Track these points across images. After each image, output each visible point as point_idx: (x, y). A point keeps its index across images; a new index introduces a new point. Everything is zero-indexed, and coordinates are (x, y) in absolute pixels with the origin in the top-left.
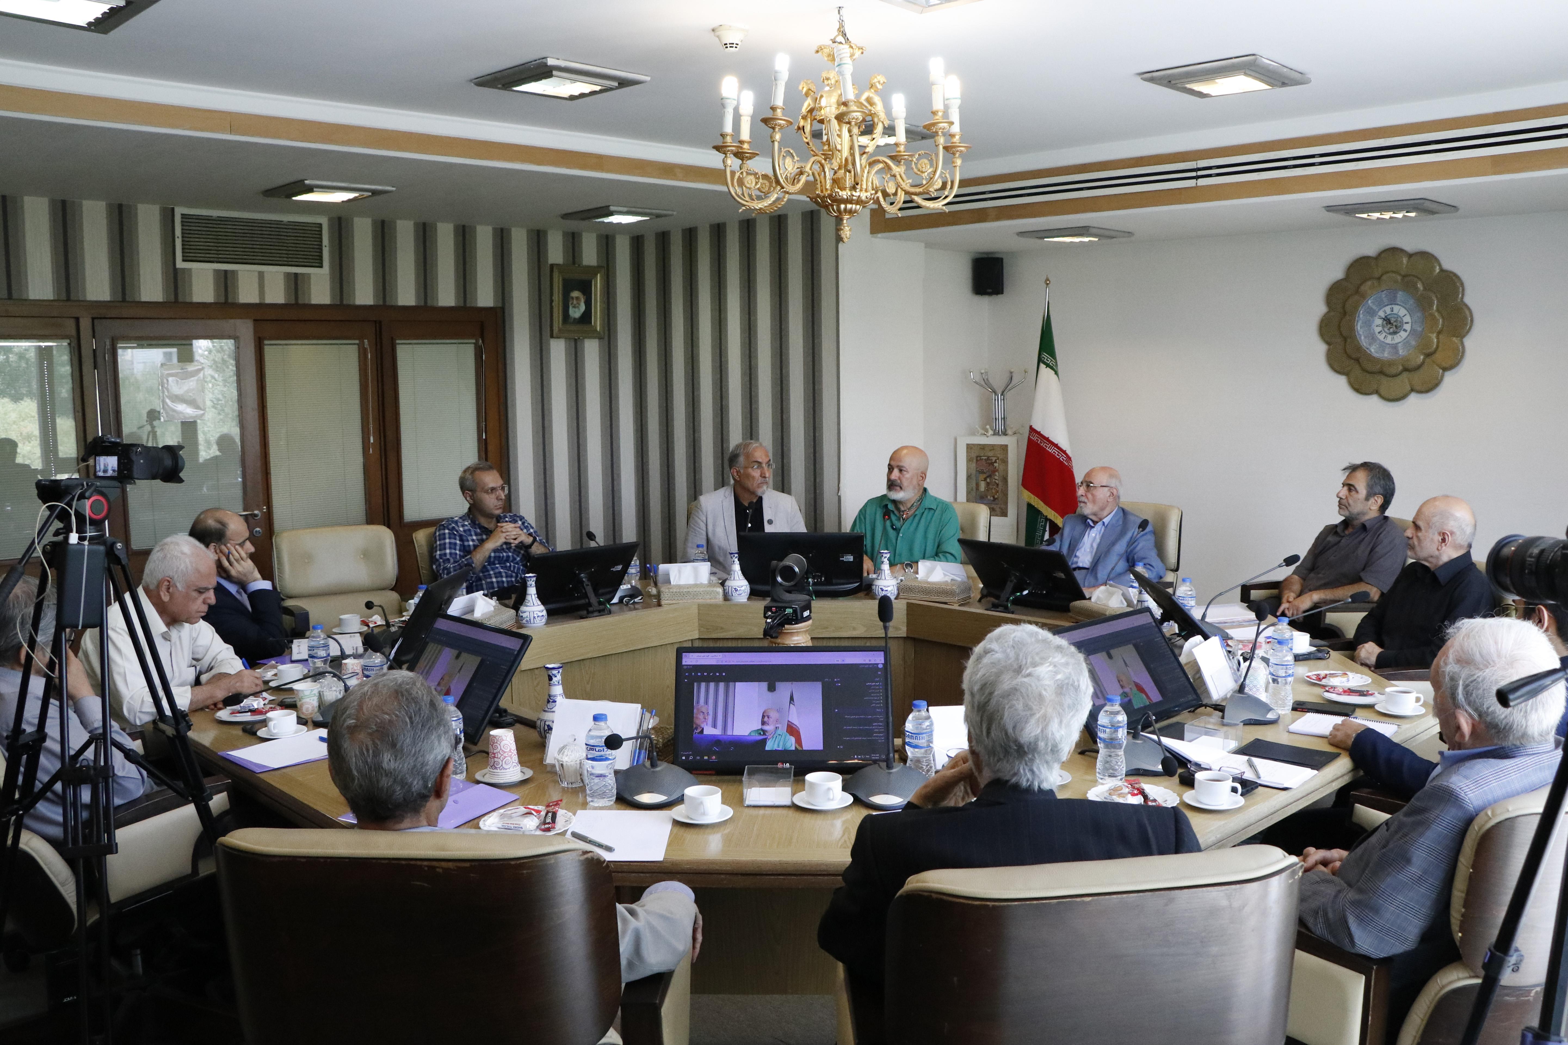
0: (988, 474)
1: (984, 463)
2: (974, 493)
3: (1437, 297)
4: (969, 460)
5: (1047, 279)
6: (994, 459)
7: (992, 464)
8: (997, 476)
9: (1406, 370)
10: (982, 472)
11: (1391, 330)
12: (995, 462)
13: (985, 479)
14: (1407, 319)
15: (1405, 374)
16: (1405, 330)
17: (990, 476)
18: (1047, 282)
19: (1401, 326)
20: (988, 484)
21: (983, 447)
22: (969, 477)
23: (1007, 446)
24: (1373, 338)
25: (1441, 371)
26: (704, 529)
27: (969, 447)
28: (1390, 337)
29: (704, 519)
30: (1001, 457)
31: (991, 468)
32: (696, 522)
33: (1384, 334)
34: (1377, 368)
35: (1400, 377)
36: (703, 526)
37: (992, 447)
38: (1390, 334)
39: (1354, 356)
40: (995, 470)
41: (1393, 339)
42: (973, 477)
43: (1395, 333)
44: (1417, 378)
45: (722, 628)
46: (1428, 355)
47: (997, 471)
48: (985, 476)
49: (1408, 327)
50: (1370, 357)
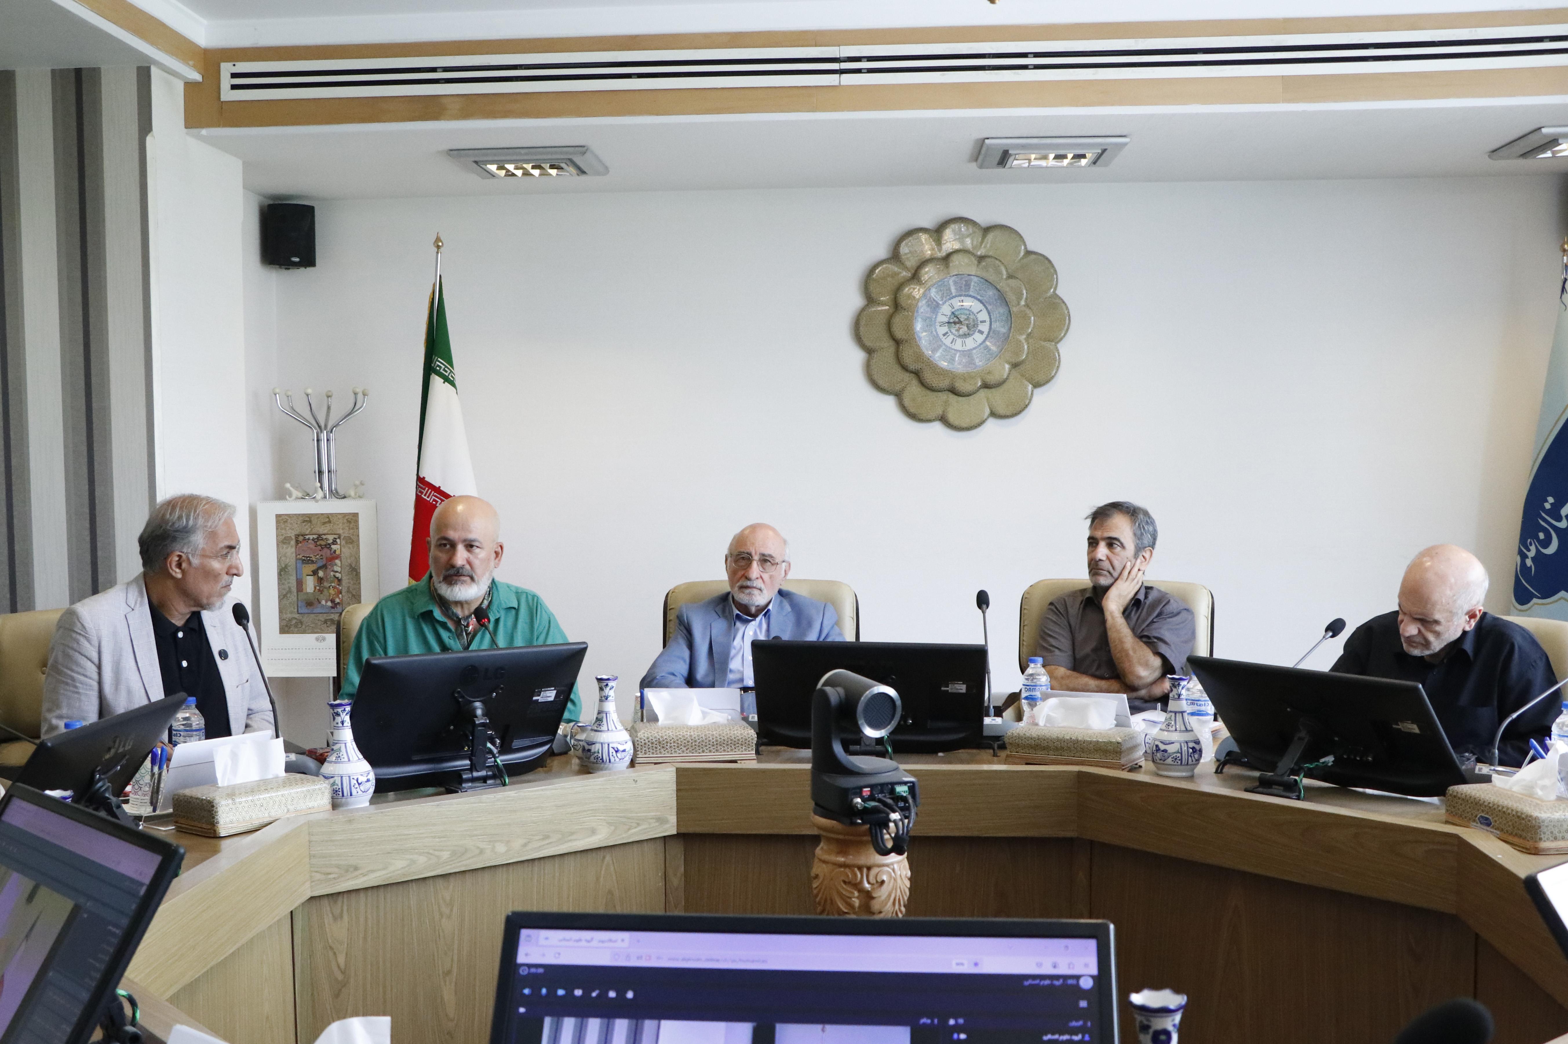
0: (320, 564)
1: (312, 546)
2: (293, 598)
3: (1025, 288)
4: (282, 541)
5: (438, 239)
6: (331, 538)
7: (328, 546)
8: (338, 565)
9: (986, 386)
10: (307, 561)
11: (961, 332)
12: (334, 542)
13: (315, 573)
14: (984, 316)
15: (983, 393)
16: (981, 332)
17: (324, 567)
18: (438, 245)
19: (975, 325)
20: (320, 580)
21: (308, 519)
22: (282, 571)
23: (356, 515)
24: (936, 341)
25: (1030, 387)
26: (95, 676)
27: (281, 520)
28: (959, 341)
29: (94, 656)
30: (345, 533)
31: (326, 552)
32: (78, 664)
33: (951, 337)
34: (945, 383)
35: (976, 396)
36: (92, 670)
37: (328, 519)
38: (960, 336)
39: (912, 367)
40: (334, 557)
41: (964, 343)
42: (292, 569)
43: (966, 335)
44: (998, 397)
45: (356, 868)
46: (1015, 366)
47: (338, 557)
48: (313, 567)
49: (985, 328)
50: (934, 368)
